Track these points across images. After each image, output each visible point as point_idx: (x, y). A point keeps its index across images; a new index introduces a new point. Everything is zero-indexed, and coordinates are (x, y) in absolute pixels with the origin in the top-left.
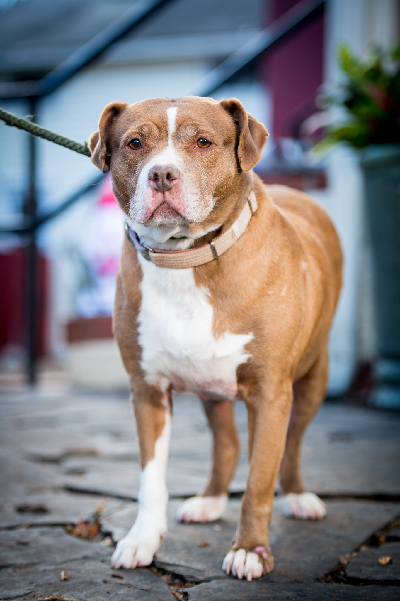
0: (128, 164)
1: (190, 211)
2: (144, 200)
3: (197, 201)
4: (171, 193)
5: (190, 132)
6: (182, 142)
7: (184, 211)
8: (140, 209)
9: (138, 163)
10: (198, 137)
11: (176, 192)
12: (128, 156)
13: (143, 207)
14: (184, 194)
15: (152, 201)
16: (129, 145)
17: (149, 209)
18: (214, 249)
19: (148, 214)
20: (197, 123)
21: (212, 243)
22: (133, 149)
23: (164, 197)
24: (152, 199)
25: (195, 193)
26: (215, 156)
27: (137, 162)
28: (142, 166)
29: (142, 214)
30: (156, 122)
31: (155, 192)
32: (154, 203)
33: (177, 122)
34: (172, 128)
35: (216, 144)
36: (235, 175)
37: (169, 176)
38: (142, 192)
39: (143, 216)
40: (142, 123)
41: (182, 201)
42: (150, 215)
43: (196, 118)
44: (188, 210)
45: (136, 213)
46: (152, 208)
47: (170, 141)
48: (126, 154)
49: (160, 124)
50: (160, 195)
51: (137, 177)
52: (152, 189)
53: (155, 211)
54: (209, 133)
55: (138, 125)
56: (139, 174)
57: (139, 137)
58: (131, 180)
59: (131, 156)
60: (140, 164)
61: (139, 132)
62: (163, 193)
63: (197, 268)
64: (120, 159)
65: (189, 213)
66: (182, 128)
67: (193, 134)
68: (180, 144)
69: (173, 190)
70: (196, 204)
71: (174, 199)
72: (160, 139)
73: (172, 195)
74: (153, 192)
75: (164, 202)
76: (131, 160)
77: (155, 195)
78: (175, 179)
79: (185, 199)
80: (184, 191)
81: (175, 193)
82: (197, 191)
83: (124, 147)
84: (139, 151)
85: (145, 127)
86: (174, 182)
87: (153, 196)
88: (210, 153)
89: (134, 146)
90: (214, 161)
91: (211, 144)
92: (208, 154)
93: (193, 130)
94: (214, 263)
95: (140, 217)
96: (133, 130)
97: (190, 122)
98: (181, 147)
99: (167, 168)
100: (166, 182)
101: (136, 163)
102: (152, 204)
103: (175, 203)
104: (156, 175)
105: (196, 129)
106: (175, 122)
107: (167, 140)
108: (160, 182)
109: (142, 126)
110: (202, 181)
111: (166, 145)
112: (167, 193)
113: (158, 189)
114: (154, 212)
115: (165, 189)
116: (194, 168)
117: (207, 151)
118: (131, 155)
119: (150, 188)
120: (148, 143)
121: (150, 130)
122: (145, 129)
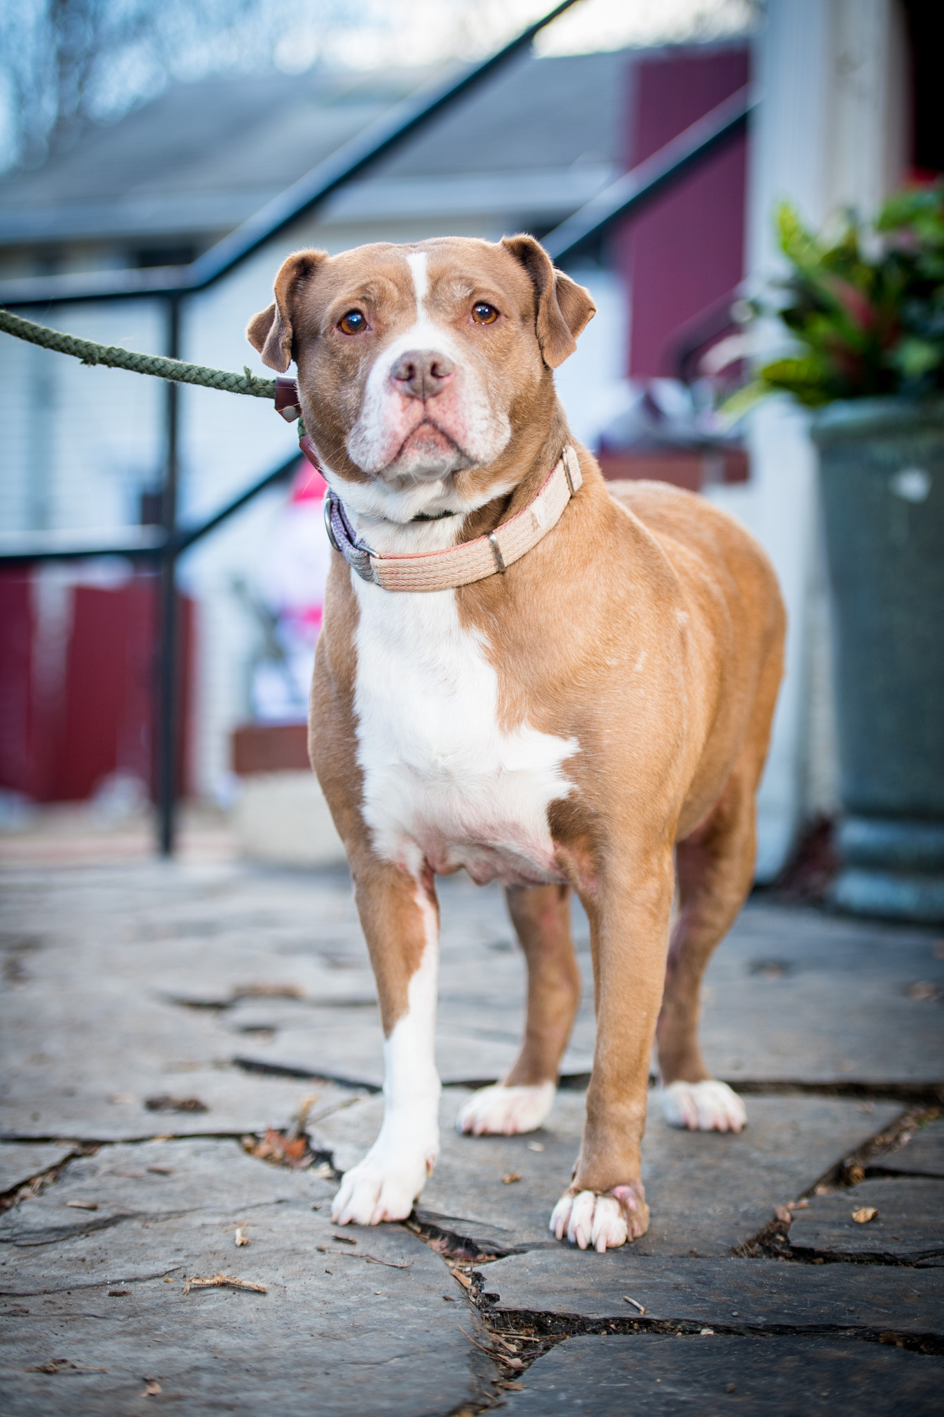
0: (339, 364)
1: (475, 438)
2: (386, 421)
3: (486, 419)
4: (438, 402)
5: (460, 292)
6: (447, 313)
7: (465, 437)
8: (377, 441)
9: (359, 360)
10: (475, 301)
11: (450, 400)
12: (340, 349)
13: (383, 435)
14: (465, 404)
15: (402, 419)
16: (339, 324)
17: (394, 435)
18: (496, 550)
19: (392, 449)
20: (469, 275)
21: (494, 537)
22: (348, 334)
23: (426, 409)
24: (401, 415)
25: (483, 403)
26: (508, 340)
27: (358, 358)
28: (371, 361)
29: (383, 448)
30: (391, 277)
31: (408, 400)
32: (405, 423)
33: (431, 276)
34: (421, 287)
35: (506, 316)
37: (434, 370)
38: (377, 406)
39: (383, 454)
40: (365, 281)
41: (462, 418)
42: (398, 448)
43: (466, 268)
44: (471, 435)
45: (368, 451)
46: (402, 432)
47: (421, 311)
48: (335, 345)
49: (399, 280)
50: (417, 408)
51: (363, 385)
52: (400, 394)
53: (407, 439)
54: (494, 293)
55: (356, 286)
56: (366, 377)
57: (361, 306)
58: (347, 394)
59: (346, 349)
60: (363, 360)
61: (359, 296)
62: (424, 402)
63: (463, 590)
64: (321, 358)
65: (473, 442)
66: (442, 285)
67: (466, 295)
68: (442, 316)
69: (444, 395)
70: (485, 424)
71: (445, 413)
72: (402, 308)
73: (441, 405)
74: (403, 401)
75: (426, 420)
76: (345, 356)
77: (408, 406)
78: (448, 375)
79: (467, 414)
80: (464, 398)
81: (446, 402)
83: (330, 332)
84: (361, 337)
85: (372, 286)
86: (446, 381)
87: (404, 409)
88: (497, 333)
89: (350, 327)
90: (506, 350)
91: (499, 314)
92: (496, 334)
93: (463, 287)
94: (497, 581)
95: (377, 456)
96: (349, 296)
97: (457, 274)
98: (444, 320)
99: (432, 353)
100: (429, 378)
101: (354, 362)
102: (402, 424)
103: (447, 421)
104: (411, 368)
105: (469, 285)
106: (426, 276)
107: (415, 311)
108: (418, 381)
109: (366, 285)
110: (490, 385)
111: (415, 320)
112: (431, 402)
113: (412, 393)
114: (406, 441)
115: (427, 394)
116: (474, 358)
117: (491, 330)
118: (346, 346)
119: (396, 395)
120: (380, 316)
121: (383, 290)
122: (372, 289)
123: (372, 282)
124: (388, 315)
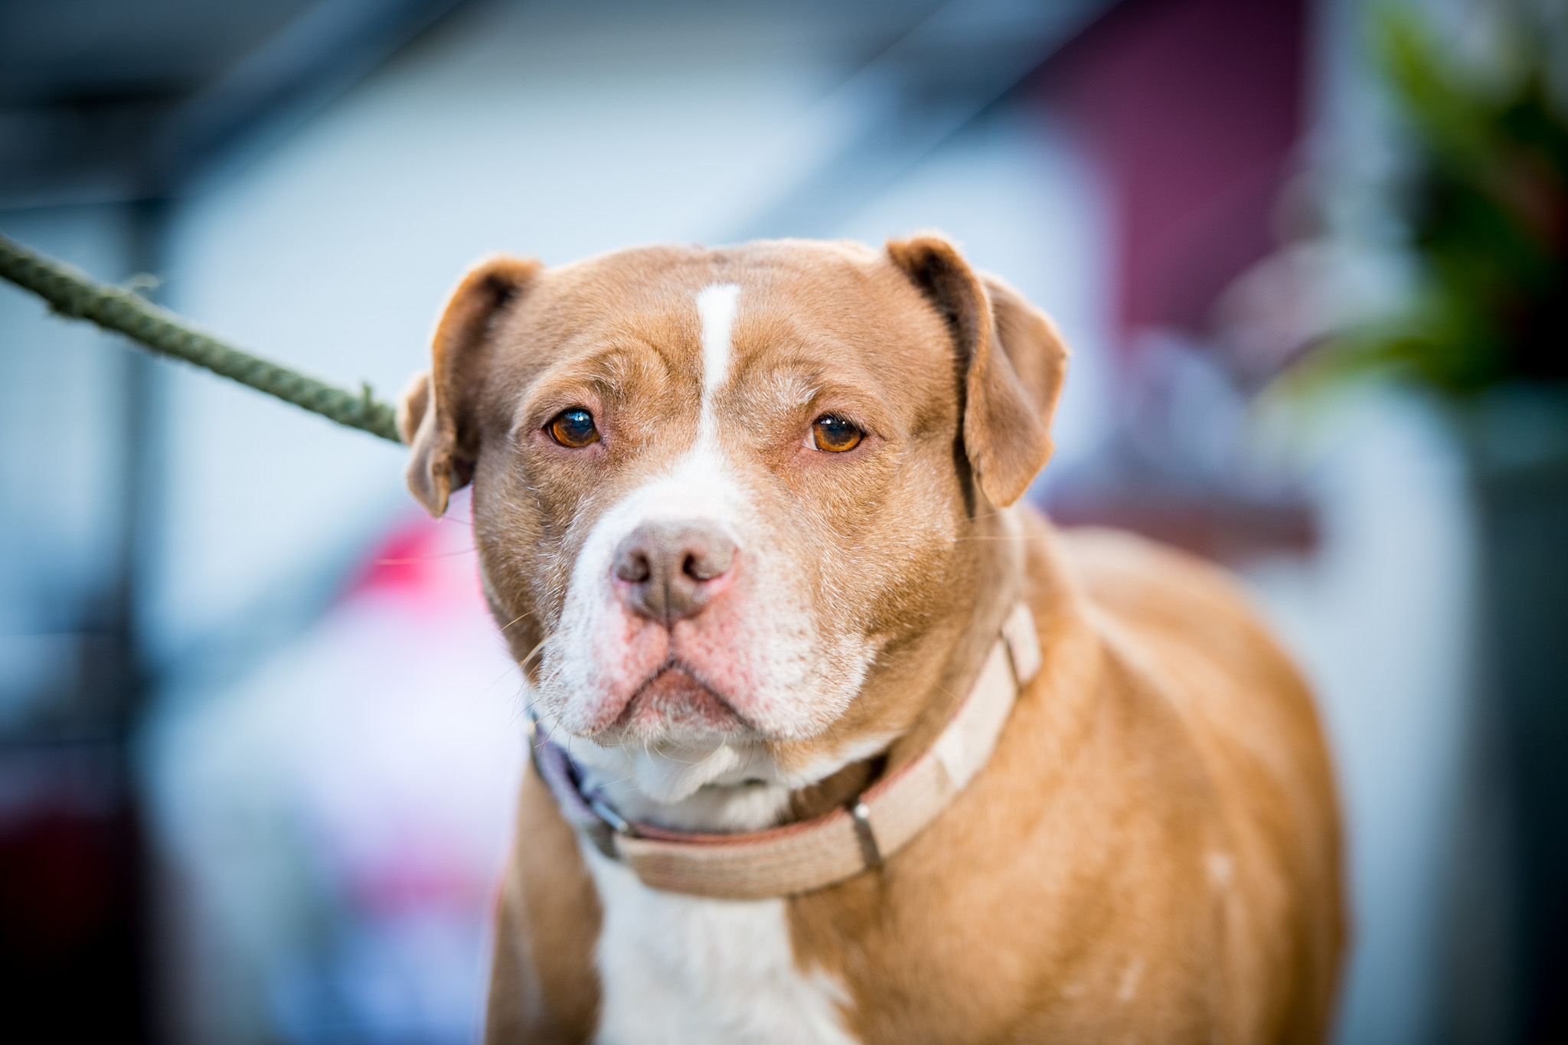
0: (539, 498)
1: (772, 700)
2: (597, 652)
3: (802, 659)
4: (699, 628)
5: (787, 392)
6: (753, 429)
7: (750, 698)
8: (581, 687)
9: (577, 499)
10: (818, 412)
11: (722, 626)
12: (543, 470)
13: (591, 679)
14: (752, 634)
15: (626, 657)
16: (547, 428)
17: (613, 687)
18: (865, 834)
19: (609, 706)
20: (813, 355)
21: (862, 811)
22: (559, 443)
23: (673, 643)
24: (625, 649)
25: (796, 629)
26: (881, 482)
27: (577, 494)
28: (594, 515)
29: (589, 704)
30: (659, 339)
31: (638, 621)
32: (631, 665)
33: (738, 345)
34: (717, 367)
35: (881, 437)
36: (956, 543)
37: (690, 565)
38: (583, 621)
39: (590, 714)
40: (605, 345)
41: (744, 661)
42: (620, 709)
43: (812, 336)
44: (763, 694)
45: (566, 699)
46: (628, 683)
47: (708, 421)
48: (535, 462)
49: (673, 350)
50: (655, 635)
51: (573, 555)
52: (624, 610)
53: (636, 696)
54: (860, 396)
55: (590, 352)
56: (579, 545)
57: (590, 399)
58: (547, 562)
59: (556, 472)
60: (585, 503)
61: (592, 378)
62: (670, 629)
63: (803, 904)
64: (511, 477)
65: (767, 707)
66: (758, 371)
67: (799, 401)
68: (745, 436)
69: (709, 617)
70: (797, 671)
71: (710, 651)
72: (671, 411)
73: (703, 634)
74: (630, 621)
75: (672, 663)
76: (551, 485)
77: (638, 633)
78: (720, 575)
79: (756, 653)
80: (752, 623)
81: (714, 630)
82: (805, 620)
83: (528, 435)
84: (585, 453)
85: (616, 359)
86: (715, 588)
87: (631, 637)
88: (859, 470)
89: (570, 434)
90: (874, 502)
91: (864, 435)
92: (855, 473)
93: (799, 383)
94: (869, 883)
95: (579, 717)
96: (570, 374)
97: (789, 352)
98: (746, 446)
99: (684, 533)
100: (683, 586)
101: (569, 500)
102: (625, 667)
103: (716, 669)
104: (642, 560)
105: (812, 378)
106: (730, 344)
107: (695, 417)
108: (656, 588)
109: (605, 356)
110: (826, 581)
111: (692, 437)
112: (684, 629)
113: (645, 609)
114: (634, 697)
115: (676, 613)
116: (795, 531)
117: (847, 464)
118: (556, 466)
119: (617, 607)
120: (624, 423)
121: (635, 369)
122: (616, 366)
123: (617, 351)
124: (639, 421)
